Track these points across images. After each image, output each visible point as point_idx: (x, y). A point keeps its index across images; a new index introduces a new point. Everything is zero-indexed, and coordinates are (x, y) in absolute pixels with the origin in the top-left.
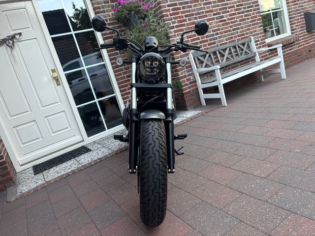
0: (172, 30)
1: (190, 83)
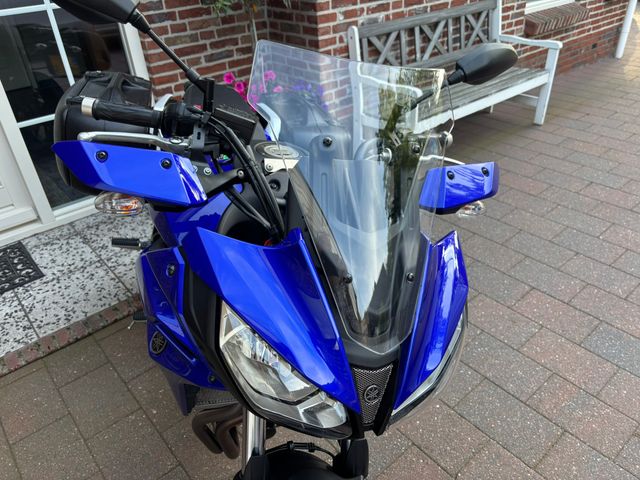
1: (342, 103)
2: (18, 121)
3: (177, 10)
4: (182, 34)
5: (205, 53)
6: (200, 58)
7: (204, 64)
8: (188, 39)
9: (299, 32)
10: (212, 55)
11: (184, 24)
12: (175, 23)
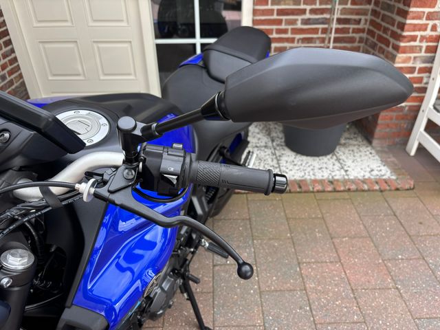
2: (157, 37)
5: (303, 17)
6: (297, 20)
7: (299, 25)
8: (291, 2)
9: (392, 12)
10: (309, 19)
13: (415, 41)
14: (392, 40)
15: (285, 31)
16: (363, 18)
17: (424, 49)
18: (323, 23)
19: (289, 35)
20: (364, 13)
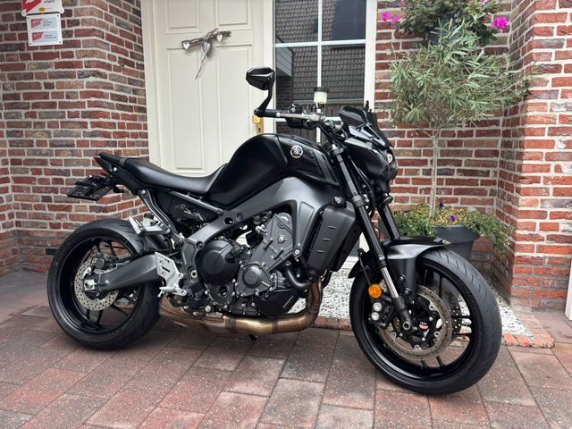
0: (549, 77)
1: (551, 238)
3: (407, 130)
4: (407, 148)
5: (424, 167)
6: (418, 170)
7: (421, 176)
8: (411, 153)
11: (411, 141)
12: (402, 139)
13: (539, 182)
14: (515, 185)
15: (406, 181)
16: (491, 170)
17: (551, 192)
18: (446, 174)
19: (411, 185)
20: (493, 165)
